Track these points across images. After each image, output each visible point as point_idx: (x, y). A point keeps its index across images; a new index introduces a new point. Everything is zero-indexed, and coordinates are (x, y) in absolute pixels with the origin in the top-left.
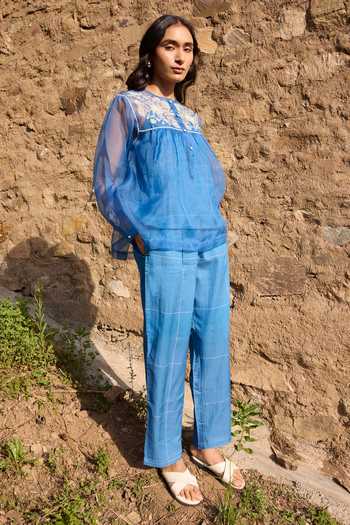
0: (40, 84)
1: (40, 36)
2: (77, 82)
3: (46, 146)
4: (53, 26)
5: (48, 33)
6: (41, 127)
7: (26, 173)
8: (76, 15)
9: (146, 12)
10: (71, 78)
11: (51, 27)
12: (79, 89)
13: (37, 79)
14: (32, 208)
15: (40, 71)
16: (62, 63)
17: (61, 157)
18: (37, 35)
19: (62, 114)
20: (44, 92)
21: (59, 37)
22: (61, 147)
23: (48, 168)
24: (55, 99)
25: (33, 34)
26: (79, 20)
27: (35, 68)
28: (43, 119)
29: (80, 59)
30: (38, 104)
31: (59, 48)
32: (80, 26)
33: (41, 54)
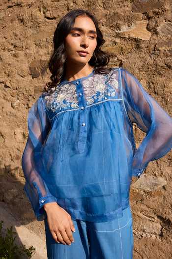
0: (15, 56)
1: (16, 23)
2: (42, 56)
3: (18, 99)
4: (26, 17)
5: (22, 21)
6: (15, 86)
7: (3, 117)
8: (42, 9)
9: (95, 9)
10: (37, 52)
11: (24, 17)
12: (43, 61)
13: (13, 52)
14: (7, 141)
15: (15, 47)
16: (31, 42)
17: (29, 107)
18: (14, 22)
19: (30, 77)
20: (18, 61)
21: (30, 24)
22: (29, 100)
23: (19, 114)
24: (25, 67)
25: (12, 21)
26: (44, 13)
27: (12, 45)
28: (17, 80)
29: (44, 40)
30: (14, 69)
31: (30, 32)
32: (45, 17)
33: (16, 35)
